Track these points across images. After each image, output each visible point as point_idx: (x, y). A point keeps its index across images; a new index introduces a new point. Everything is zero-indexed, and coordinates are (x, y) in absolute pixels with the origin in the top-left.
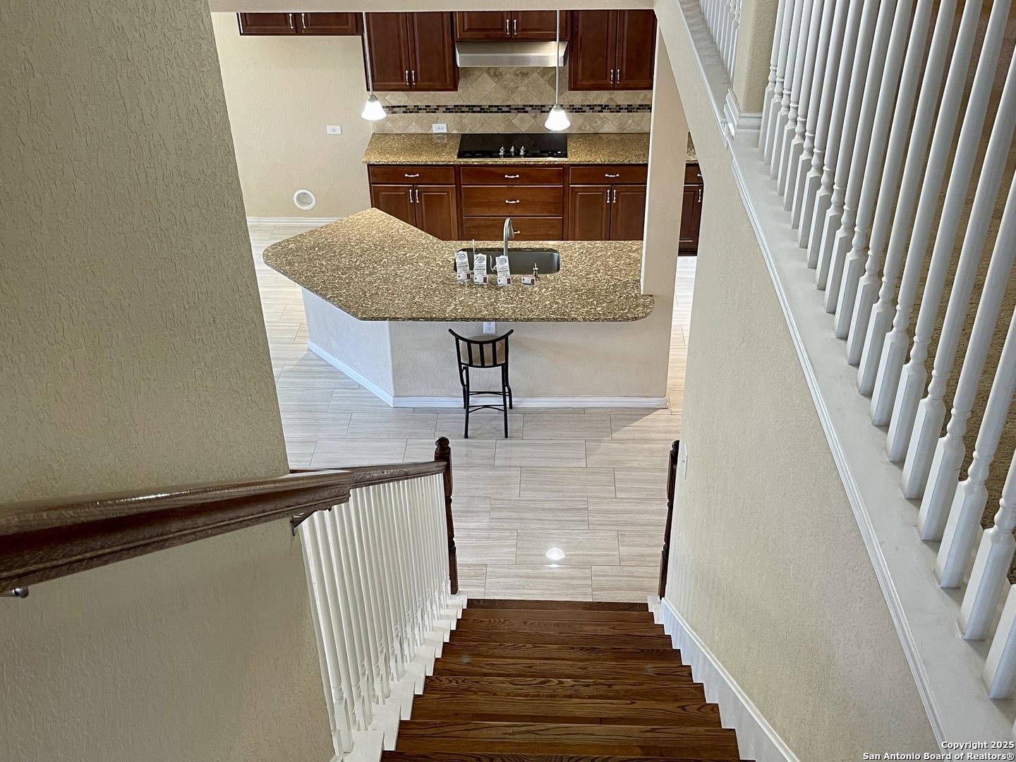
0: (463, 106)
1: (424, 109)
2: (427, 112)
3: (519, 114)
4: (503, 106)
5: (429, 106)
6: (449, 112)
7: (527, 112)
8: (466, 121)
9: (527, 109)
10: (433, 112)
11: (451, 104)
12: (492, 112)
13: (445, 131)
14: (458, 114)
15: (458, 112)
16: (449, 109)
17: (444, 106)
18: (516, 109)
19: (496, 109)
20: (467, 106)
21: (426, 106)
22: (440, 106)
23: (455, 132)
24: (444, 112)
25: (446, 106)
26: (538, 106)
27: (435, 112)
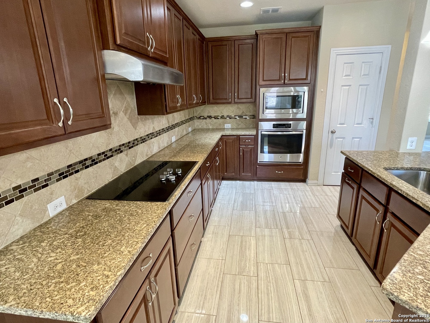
0: (76, 164)
1: (30, 188)
2: (35, 191)
3: (118, 155)
4: (107, 151)
5: (37, 179)
6: (64, 177)
7: (121, 152)
8: (81, 182)
9: (123, 148)
10: (44, 187)
11: (62, 165)
12: (100, 161)
13: (64, 206)
14: (73, 176)
15: (72, 174)
16: (63, 173)
17: (56, 171)
18: (116, 151)
19: (103, 157)
20: (80, 162)
21: (34, 181)
22: (52, 174)
23: (75, 201)
24: (58, 180)
25: (59, 170)
26: (126, 144)
27: (47, 185)
